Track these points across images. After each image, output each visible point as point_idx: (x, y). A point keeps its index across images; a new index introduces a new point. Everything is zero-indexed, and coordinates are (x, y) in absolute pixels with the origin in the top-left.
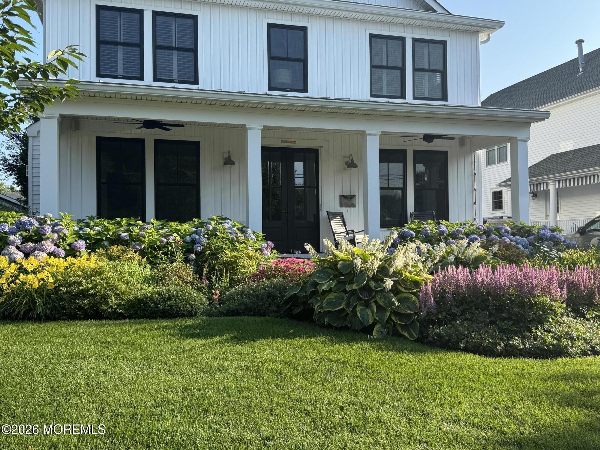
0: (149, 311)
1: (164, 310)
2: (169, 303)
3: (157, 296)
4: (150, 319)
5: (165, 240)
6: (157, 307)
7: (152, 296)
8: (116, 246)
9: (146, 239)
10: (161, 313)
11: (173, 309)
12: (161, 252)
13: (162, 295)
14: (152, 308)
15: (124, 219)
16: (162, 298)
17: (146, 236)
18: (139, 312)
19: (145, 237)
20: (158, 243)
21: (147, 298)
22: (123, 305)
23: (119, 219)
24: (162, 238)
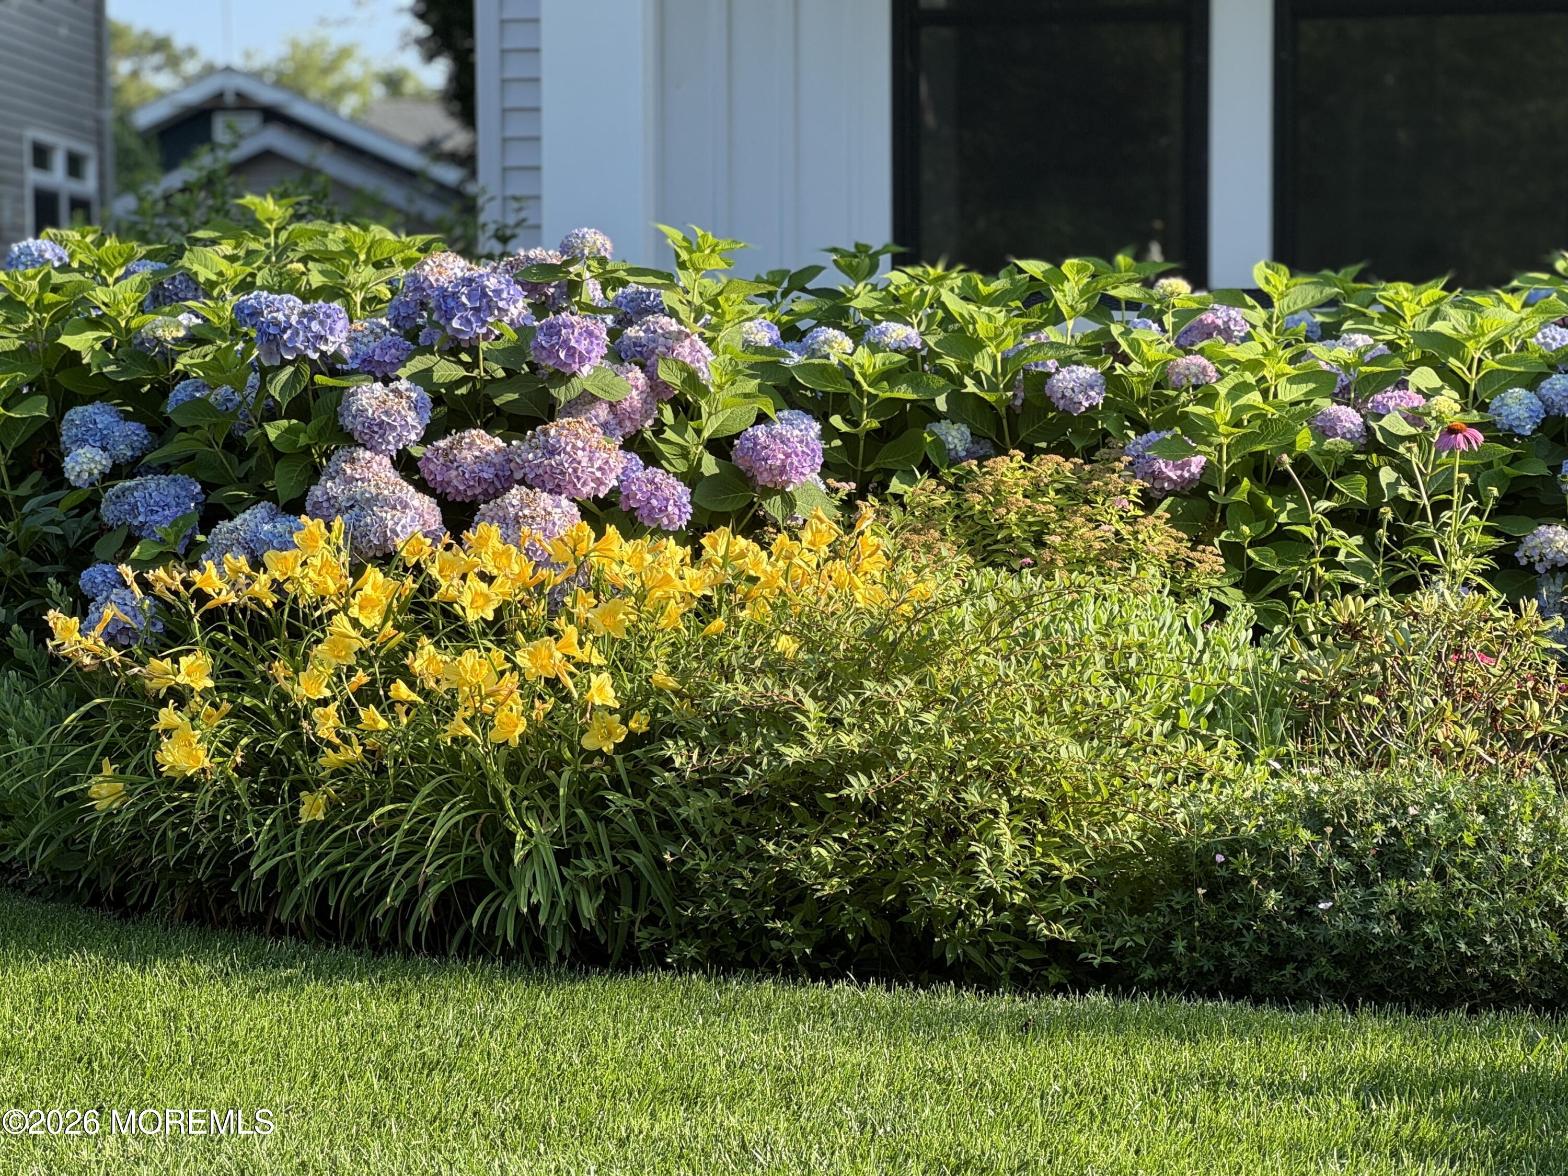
0: (1248, 938)
1: (1361, 940)
2: (1391, 890)
3: (1305, 835)
4: (1257, 1001)
5: (1350, 418)
6: (1303, 915)
7: (1269, 831)
8: (1019, 455)
9: (1222, 412)
10: (1338, 962)
11: (1428, 945)
12: (1324, 505)
13: (1339, 832)
14: (1269, 918)
15: (1069, 265)
16: (1343, 851)
17: (1222, 389)
18: (1179, 946)
19: (1209, 398)
20: (1304, 441)
21: (1233, 848)
22: (1074, 885)
23: (1035, 267)
24: (1326, 405)
